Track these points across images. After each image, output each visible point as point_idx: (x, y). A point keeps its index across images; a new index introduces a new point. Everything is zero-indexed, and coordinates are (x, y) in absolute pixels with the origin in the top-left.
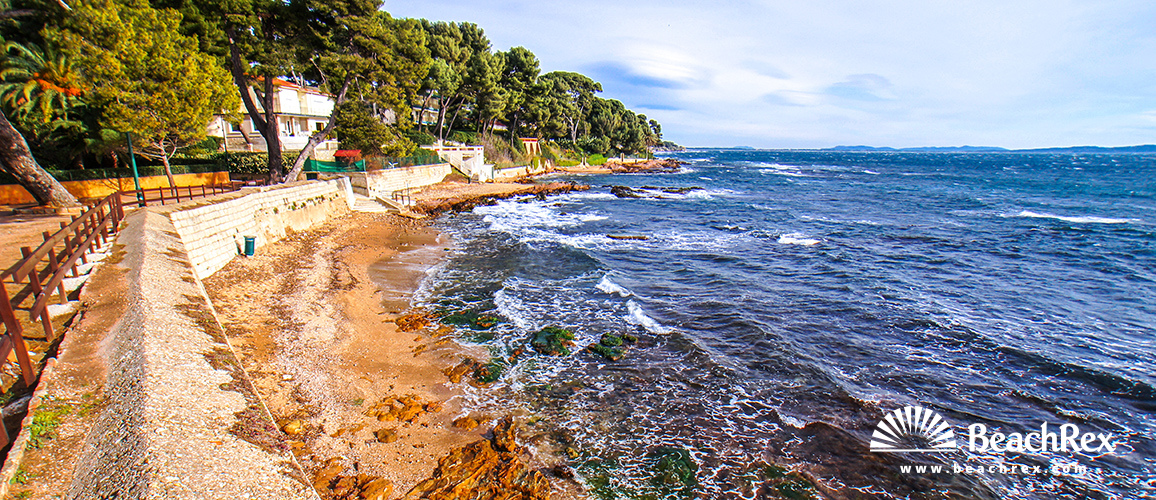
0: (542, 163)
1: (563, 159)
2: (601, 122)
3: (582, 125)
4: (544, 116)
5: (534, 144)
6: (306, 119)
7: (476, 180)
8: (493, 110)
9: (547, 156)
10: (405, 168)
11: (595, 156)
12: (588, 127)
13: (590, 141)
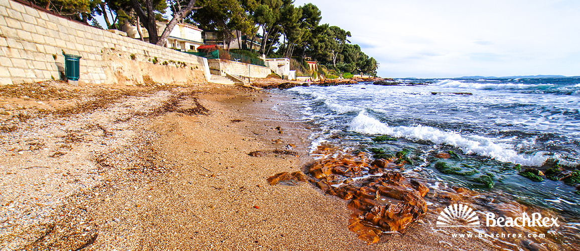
0: (319, 76)
1: (329, 74)
2: (349, 55)
3: (339, 56)
4: (321, 47)
5: (314, 65)
6: (184, 42)
7: (287, 79)
8: (296, 36)
9: (321, 72)
10: (245, 64)
11: (347, 73)
12: (342, 57)
13: (344, 65)
